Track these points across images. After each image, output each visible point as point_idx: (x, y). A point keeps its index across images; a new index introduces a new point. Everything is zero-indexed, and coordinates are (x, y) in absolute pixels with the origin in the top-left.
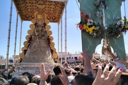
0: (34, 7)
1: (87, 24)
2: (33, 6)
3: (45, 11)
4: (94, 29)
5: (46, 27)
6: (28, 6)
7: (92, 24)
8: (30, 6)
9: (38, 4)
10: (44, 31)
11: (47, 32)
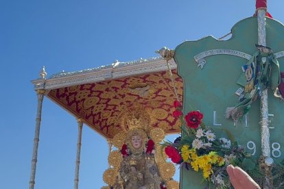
0: (127, 96)
1: (194, 144)
2: (123, 96)
3: (165, 100)
4: (217, 163)
5: (153, 152)
6: (109, 100)
7: (209, 144)
8: (115, 98)
9: (132, 88)
10: (149, 166)
11: (161, 168)
